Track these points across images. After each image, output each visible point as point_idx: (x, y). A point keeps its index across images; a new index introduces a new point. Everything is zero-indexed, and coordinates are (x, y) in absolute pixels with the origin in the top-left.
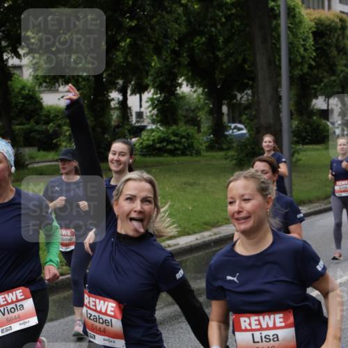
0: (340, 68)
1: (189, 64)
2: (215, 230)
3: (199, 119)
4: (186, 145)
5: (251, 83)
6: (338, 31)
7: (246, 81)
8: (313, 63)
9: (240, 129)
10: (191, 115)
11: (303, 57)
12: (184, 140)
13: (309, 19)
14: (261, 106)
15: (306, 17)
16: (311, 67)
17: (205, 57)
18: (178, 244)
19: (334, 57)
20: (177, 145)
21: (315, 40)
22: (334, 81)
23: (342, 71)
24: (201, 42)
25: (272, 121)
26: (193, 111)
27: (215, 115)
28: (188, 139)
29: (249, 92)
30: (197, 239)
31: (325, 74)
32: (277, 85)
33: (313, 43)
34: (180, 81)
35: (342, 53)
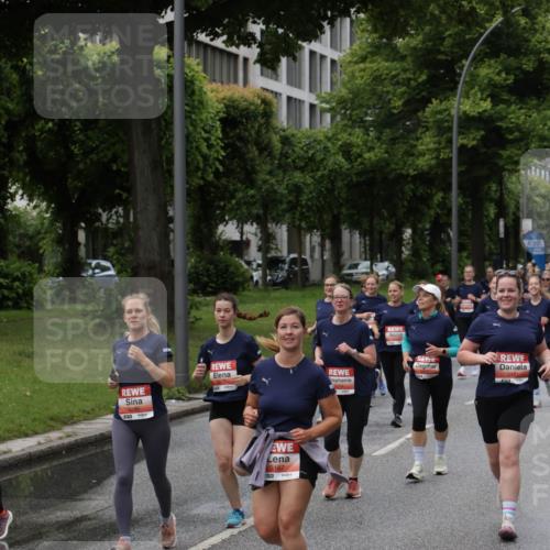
0: (262, 176)
1: (26, 164)
2: (68, 429)
3: (41, 251)
4: (20, 291)
5: (125, 195)
6: (259, 119)
7: (117, 191)
8: (221, 168)
9: (104, 269)
10: (28, 243)
11: (205, 158)
12: (17, 283)
13: (214, 100)
14: (141, 233)
15: (210, 95)
16: (217, 173)
17: (52, 154)
18: (10, 451)
19: (252, 160)
20: (6, 292)
21: (223, 131)
22: (253, 196)
23: (265, 182)
24: (47, 128)
25: (157, 258)
26: (31, 238)
27: (67, 246)
28: (23, 283)
29: (121, 210)
30: (39, 444)
31: (239, 185)
32: (165, 201)
33: (221, 136)
34: (12, 191)
35: (266, 153)
